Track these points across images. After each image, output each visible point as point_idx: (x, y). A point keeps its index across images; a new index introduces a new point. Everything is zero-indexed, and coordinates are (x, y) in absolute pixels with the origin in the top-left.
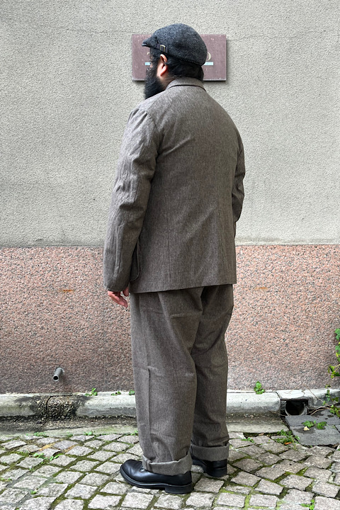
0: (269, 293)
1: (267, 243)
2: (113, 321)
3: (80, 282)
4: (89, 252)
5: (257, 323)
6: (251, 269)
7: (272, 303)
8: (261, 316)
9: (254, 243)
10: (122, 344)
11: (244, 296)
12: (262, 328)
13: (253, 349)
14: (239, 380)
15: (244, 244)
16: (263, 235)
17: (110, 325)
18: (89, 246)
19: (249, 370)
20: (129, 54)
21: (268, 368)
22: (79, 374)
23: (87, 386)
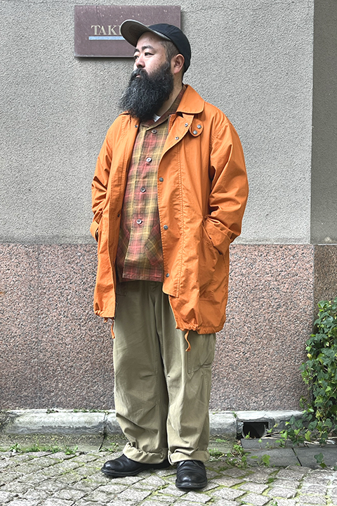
2: (48, 328)
3: (12, 283)
4: (22, 249)
7: (230, 311)
10: (58, 355)
17: (45, 333)
18: (23, 243)
20: (70, 28)
21: (225, 385)
22: (9, 388)
23: (17, 403)
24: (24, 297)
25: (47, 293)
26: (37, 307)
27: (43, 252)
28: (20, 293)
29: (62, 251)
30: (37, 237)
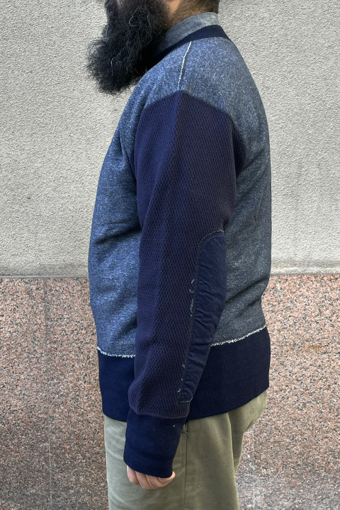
0: (325, 356)
1: (322, 270)
2: (63, 399)
3: (8, 335)
4: (22, 286)
5: (304, 404)
6: (296, 314)
7: (331, 373)
8: (311, 394)
9: (300, 270)
10: (78, 437)
11: (282, 360)
12: (313, 414)
13: (298, 449)
14: (273, 499)
15: (283, 270)
16: (316, 256)
17: (57, 406)
18: (22, 276)
19: (289, 483)
21: (323, 479)
22: (10, 484)
23: (23, 503)
24: (25, 355)
25: (59, 349)
26: (45, 369)
27: (51, 290)
28: (19, 349)
29: (79, 288)
30: (43, 267)
